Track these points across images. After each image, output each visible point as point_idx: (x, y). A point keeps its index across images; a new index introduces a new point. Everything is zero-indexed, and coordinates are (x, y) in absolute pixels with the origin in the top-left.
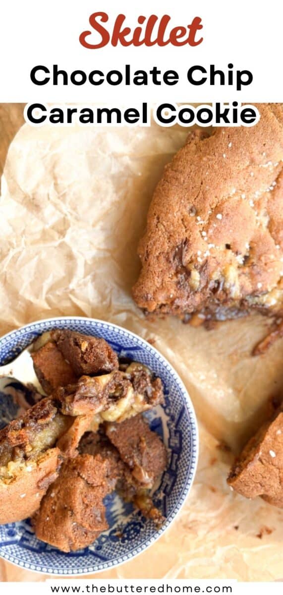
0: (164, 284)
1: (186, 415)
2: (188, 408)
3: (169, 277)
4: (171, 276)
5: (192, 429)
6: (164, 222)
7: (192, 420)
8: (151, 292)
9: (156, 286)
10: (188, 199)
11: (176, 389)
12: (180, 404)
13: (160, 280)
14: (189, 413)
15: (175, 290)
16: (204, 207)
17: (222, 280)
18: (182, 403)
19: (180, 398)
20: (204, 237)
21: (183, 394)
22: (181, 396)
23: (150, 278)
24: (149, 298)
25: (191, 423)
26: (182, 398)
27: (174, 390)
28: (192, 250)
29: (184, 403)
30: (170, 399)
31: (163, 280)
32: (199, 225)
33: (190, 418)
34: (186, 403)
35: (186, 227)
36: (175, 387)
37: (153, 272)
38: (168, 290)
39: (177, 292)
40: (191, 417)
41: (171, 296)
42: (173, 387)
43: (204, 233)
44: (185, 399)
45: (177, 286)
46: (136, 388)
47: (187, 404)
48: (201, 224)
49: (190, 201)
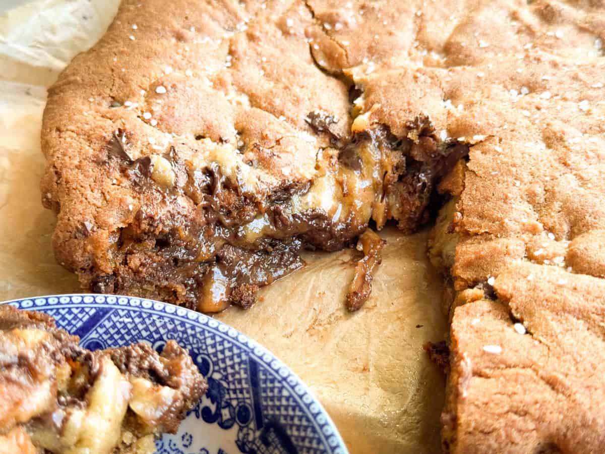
0: (108, 197)
1: (265, 372)
2: (261, 358)
3: (113, 184)
4: (115, 181)
5: (293, 387)
6: (70, 127)
7: (280, 372)
8: (89, 217)
9: (94, 205)
10: (100, 95)
11: (218, 339)
12: (239, 364)
13: (97, 194)
14: (269, 365)
15: (134, 198)
16: (131, 90)
17: (213, 166)
18: (244, 357)
19: (236, 351)
20: (149, 120)
21: (236, 339)
22: (234, 344)
23: (78, 198)
24: (89, 228)
25: (285, 379)
26: (239, 348)
27: (214, 346)
28: (137, 141)
29: (247, 354)
30: (217, 376)
31: (103, 193)
32: (133, 110)
33: (277, 371)
34: (253, 351)
35: (111, 119)
36: (213, 338)
37: (79, 187)
38: (121, 200)
39: (139, 199)
40: (276, 368)
41: (131, 208)
42: (209, 341)
43: (147, 116)
44: (246, 344)
45: (134, 190)
46: (123, 367)
47: (256, 351)
48: (137, 108)
49: (105, 95)
